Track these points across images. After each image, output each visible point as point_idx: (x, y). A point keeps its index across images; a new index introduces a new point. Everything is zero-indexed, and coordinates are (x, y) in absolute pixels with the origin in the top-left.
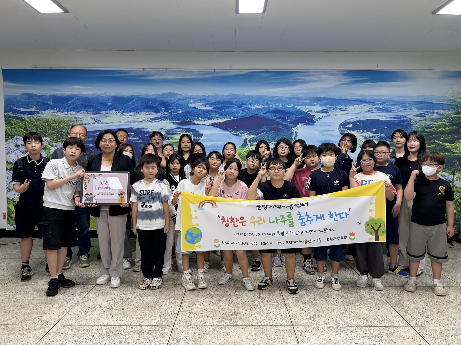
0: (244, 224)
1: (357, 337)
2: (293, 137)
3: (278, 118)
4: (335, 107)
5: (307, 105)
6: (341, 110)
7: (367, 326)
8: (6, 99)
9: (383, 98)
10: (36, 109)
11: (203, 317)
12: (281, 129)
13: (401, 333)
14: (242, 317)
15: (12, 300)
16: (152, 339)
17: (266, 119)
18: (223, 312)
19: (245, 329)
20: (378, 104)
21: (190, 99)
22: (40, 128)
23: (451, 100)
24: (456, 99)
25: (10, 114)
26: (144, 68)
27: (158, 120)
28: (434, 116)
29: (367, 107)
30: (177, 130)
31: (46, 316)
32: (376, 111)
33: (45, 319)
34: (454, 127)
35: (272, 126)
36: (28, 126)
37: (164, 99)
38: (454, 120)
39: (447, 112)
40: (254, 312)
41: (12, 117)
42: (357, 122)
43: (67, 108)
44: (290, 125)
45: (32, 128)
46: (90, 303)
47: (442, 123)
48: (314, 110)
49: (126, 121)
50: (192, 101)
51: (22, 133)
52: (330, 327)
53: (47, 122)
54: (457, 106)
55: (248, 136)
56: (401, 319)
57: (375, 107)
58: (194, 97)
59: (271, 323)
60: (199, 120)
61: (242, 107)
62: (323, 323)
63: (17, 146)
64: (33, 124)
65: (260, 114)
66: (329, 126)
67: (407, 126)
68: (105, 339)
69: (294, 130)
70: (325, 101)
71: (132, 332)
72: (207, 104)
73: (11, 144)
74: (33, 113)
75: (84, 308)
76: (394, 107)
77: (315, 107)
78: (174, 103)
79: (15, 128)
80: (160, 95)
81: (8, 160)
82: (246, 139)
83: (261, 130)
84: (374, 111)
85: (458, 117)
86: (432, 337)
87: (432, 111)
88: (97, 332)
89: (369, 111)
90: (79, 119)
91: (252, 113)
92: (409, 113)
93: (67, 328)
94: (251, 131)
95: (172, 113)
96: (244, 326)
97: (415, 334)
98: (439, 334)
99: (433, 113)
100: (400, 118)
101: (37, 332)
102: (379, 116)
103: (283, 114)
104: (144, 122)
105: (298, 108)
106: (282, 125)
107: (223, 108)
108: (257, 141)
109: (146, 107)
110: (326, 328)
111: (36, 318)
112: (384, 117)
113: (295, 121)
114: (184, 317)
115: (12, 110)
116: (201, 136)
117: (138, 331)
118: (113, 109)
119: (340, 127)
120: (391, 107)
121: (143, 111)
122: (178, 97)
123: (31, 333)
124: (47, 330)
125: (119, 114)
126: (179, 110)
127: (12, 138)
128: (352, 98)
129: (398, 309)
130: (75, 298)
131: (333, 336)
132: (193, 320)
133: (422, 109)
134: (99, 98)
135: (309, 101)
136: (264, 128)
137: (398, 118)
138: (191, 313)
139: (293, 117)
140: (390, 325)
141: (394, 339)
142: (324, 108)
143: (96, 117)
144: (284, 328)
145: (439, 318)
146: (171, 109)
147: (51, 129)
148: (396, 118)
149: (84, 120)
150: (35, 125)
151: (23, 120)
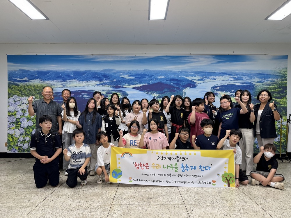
0: (148, 168)
1: (224, 211)
2: (183, 95)
3: (174, 84)
4: (208, 77)
5: (191, 76)
6: (212, 79)
7: (230, 205)
8: (9, 73)
9: (237, 72)
10: (27, 79)
11: (129, 200)
12: (176, 91)
13: (252, 209)
14: (154, 200)
15: (11, 192)
16: (98, 212)
17: (167, 85)
18: (142, 197)
19: (156, 207)
20: (234, 75)
21: (121, 72)
22: (29, 90)
23: (278, 73)
24: (281, 72)
25: (12, 82)
26: (93, 54)
27: (101, 85)
28: (269, 82)
29: (228, 77)
30: (113, 91)
31: (32, 200)
32: (233, 80)
33: (32, 202)
34: (281, 89)
35: (171, 88)
36: (22, 89)
37: (105, 73)
38: (281, 85)
39: (276, 80)
40: (161, 198)
41: (12, 84)
42: (222, 86)
43: (46, 78)
44: (181, 88)
45: (24, 90)
46: (59, 193)
47: (274, 86)
48: (195, 79)
49: (82, 86)
50: (122, 74)
51: (18, 93)
52: (208, 205)
53: (34, 86)
54: (282, 76)
55: (155, 94)
56: (252, 201)
57: (233, 77)
58: (123, 72)
59: (172, 203)
60: (126, 85)
61: (152, 77)
62: (203, 203)
63: (15, 101)
64: (25, 88)
65: (163, 81)
66: (205, 88)
67: (252, 88)
68: (70, 212)
69: (184, 91)
70: (202, 74)
71: (86, 208)
72: (131, 76)
73: (11, 100)
74: (25, 81)
75: (56, 196)
76: (244, 77)
77: (196, 77)
78: (111, 75)
79: (14, 90)
80: (102, 70)
81: (9, 110)
82: (155, 97)
83: (163, 91)
84: (232, 80)
85: (283, 83)
86: (271, 211)
87: (267, 79)
88: (64, 209)
89: (229, 80)
90: (54, 85)
91: (158, 81)
92: (253, 81)
93: (45, 207)
94: (158, 92)
95: (110, 81)
96: (154, 205)
97: (260, 209)
98: (275, 209)
99: (268, 80)
100: (248, 84)
101: (27, 209)
102: (235, 82)
103: (177, 81)
104: (93, 86)
105: (186, 77)
106: (176, 88)
107: (140, 78)
108: (161, 97)
109: (94, 78)
110: (205, 206)
111: (26, 201)
112: (238, 83)
113: (184, 86)
114: (118, 200)
115: (12, 80)
116: (127, 94)
117: (90, 208)
118: (74, 79)
119: (211, 89)
120: (242, 77)
121: (92, 80)
122: (114, 71)
123: (23, 210)
124: (33, 208)
125: (77, 82)
126: (114, 79)
127: (12, 96)
128: (218, 72)
129: (249, 196)
130: (50, 191)
131: (210, 210)
132: (123, 202)
133: (261, 78)
134: (66, 73)
135: (192, 74)
136: (166, 90)
137: (246, 84)
138: (122, 198)
139: (183, 83)
140: (245, 204)
141: (247, 211)
142: (201, 78)
143: (64, 84)
144: (179, 206)
145: (274, 200)
146: (109, 79)
147: (36, 91)
148: (245, 84)
149: (56, 86)
150: (27, 89)
151: (19, 86)
